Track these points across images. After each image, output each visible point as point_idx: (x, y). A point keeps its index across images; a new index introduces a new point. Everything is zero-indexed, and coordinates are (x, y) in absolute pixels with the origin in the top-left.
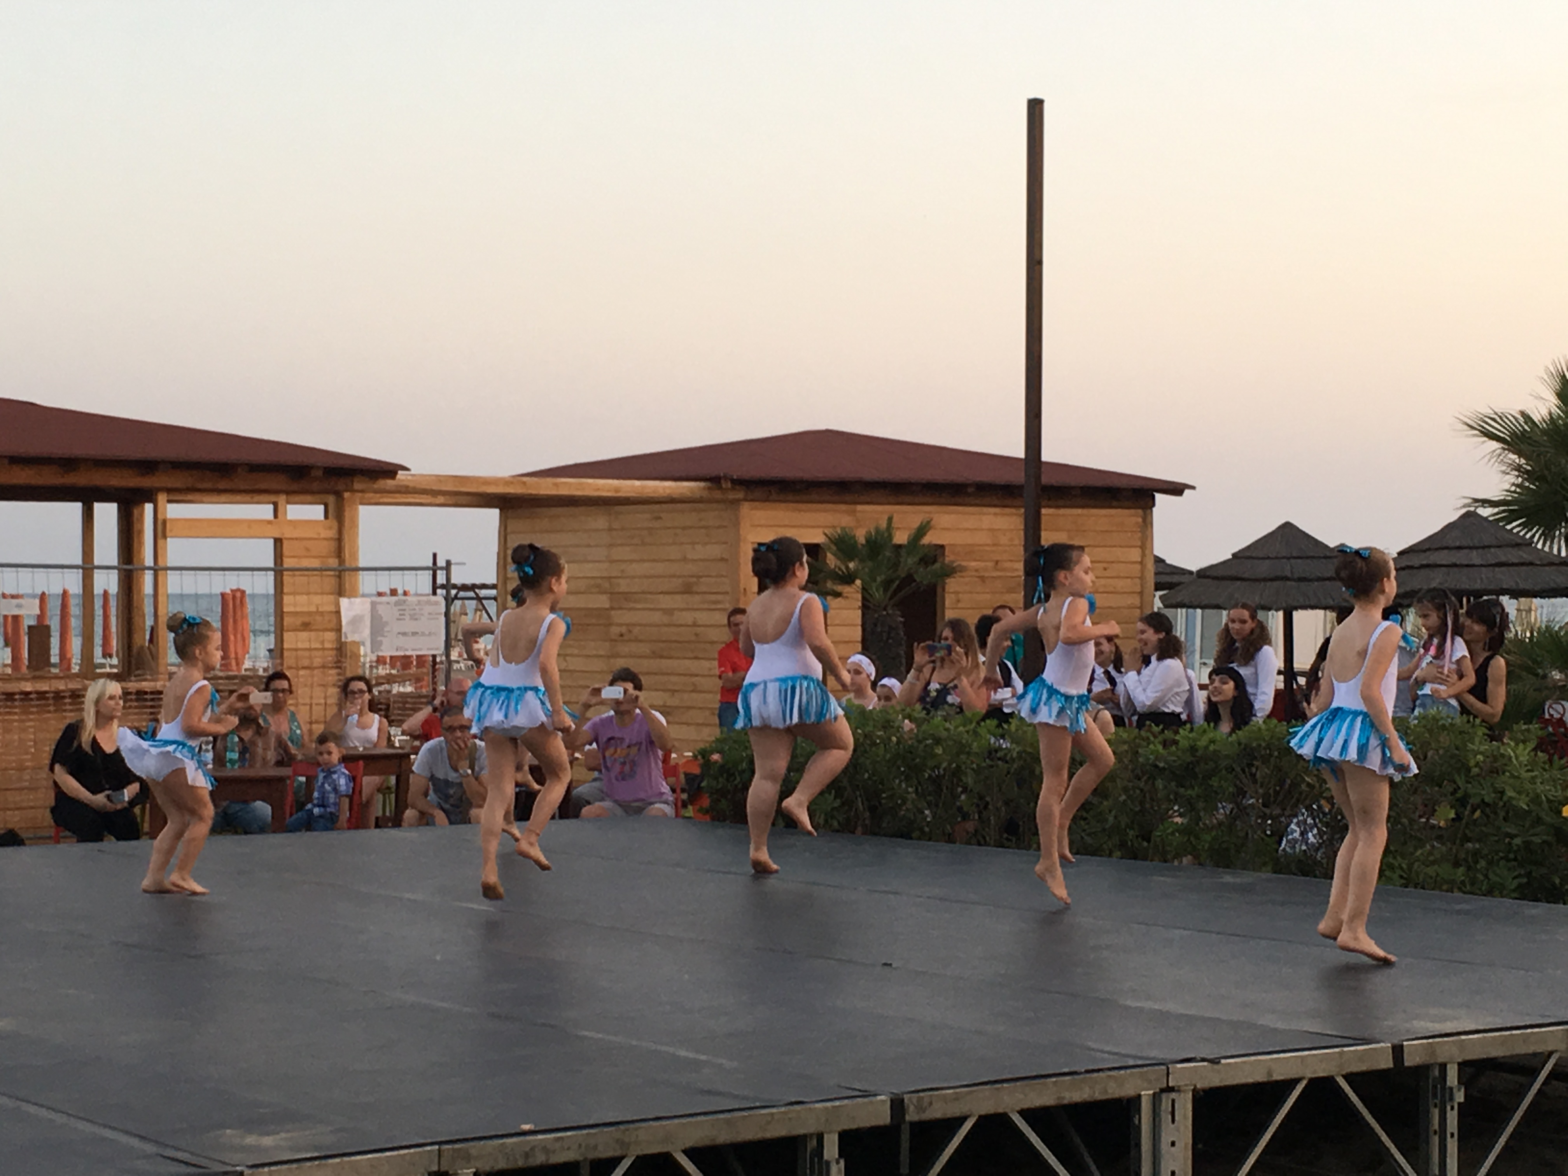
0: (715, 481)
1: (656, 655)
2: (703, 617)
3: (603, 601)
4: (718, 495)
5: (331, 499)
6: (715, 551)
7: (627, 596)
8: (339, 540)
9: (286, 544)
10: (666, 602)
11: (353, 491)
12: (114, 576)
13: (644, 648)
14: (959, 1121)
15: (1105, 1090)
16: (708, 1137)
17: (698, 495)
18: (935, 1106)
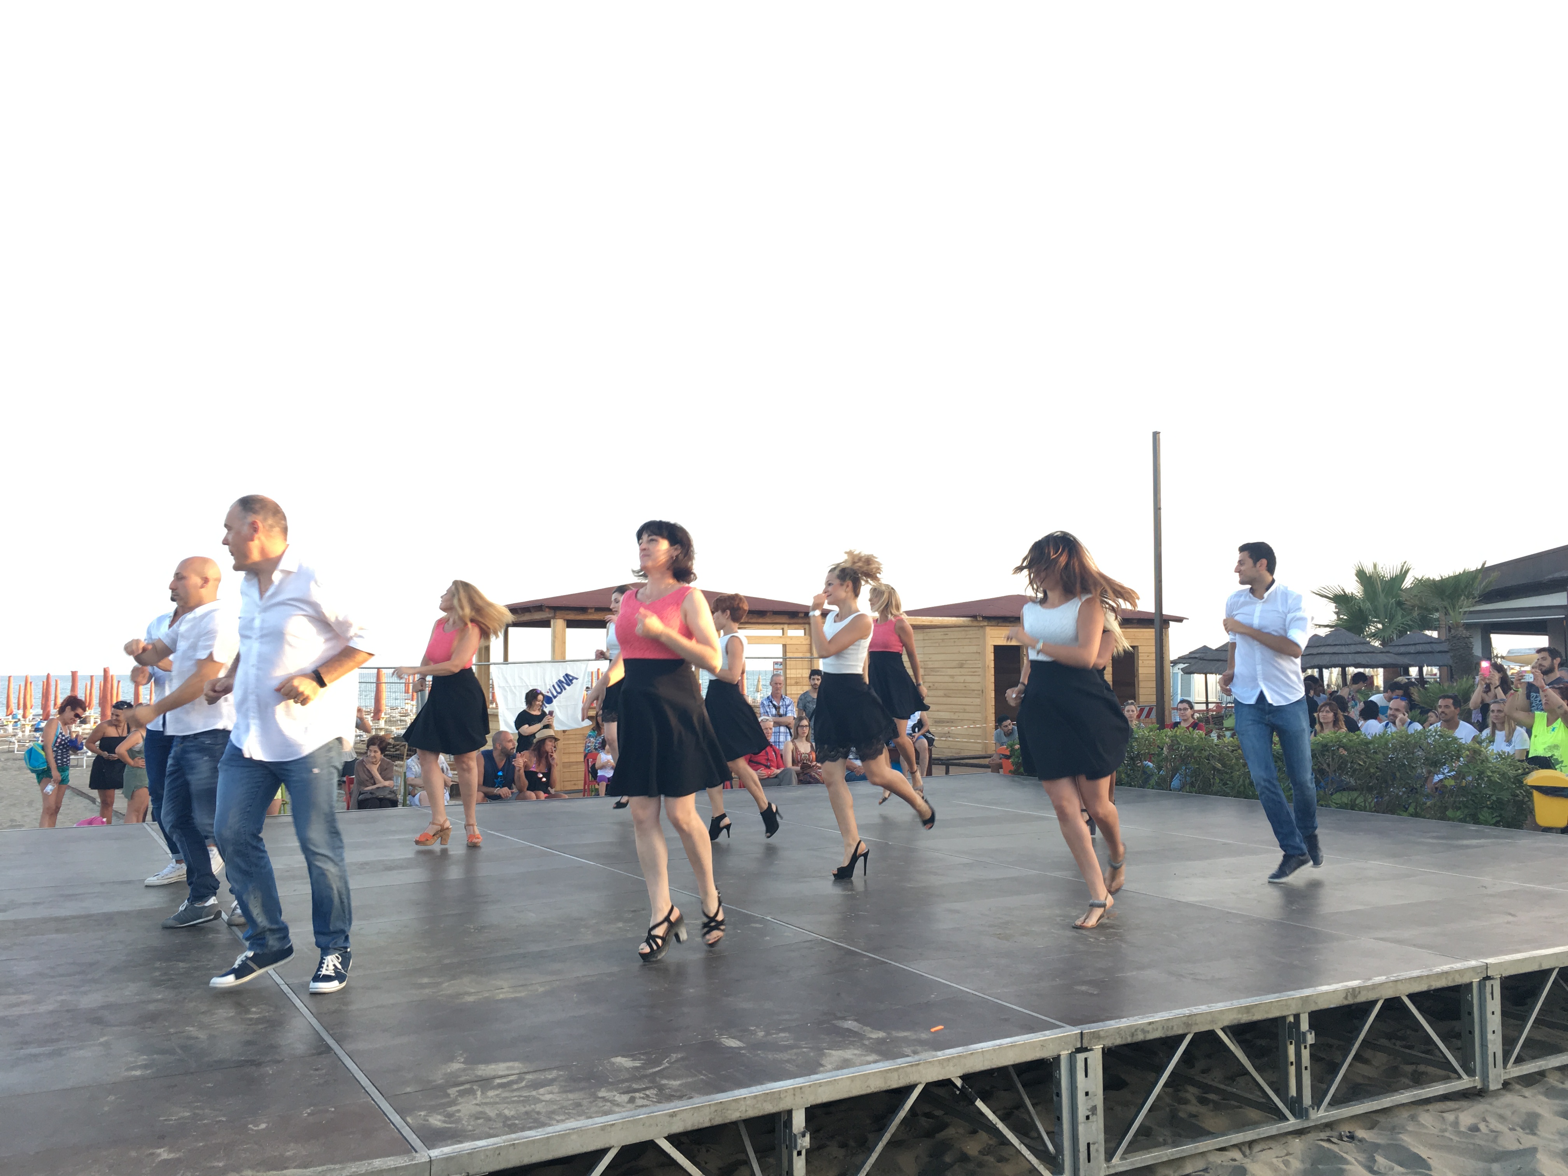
0: (974, 617)
2: (968, 679)
4: (975, 624)
6: (974, 649)
7: (933, 669)
9: (788, 647)
10: (951, 672)
14: (1373, 1003)
15: (1454, 980)
16: (1235, 1019)
17: (966, 624)
18: (1363, 993)
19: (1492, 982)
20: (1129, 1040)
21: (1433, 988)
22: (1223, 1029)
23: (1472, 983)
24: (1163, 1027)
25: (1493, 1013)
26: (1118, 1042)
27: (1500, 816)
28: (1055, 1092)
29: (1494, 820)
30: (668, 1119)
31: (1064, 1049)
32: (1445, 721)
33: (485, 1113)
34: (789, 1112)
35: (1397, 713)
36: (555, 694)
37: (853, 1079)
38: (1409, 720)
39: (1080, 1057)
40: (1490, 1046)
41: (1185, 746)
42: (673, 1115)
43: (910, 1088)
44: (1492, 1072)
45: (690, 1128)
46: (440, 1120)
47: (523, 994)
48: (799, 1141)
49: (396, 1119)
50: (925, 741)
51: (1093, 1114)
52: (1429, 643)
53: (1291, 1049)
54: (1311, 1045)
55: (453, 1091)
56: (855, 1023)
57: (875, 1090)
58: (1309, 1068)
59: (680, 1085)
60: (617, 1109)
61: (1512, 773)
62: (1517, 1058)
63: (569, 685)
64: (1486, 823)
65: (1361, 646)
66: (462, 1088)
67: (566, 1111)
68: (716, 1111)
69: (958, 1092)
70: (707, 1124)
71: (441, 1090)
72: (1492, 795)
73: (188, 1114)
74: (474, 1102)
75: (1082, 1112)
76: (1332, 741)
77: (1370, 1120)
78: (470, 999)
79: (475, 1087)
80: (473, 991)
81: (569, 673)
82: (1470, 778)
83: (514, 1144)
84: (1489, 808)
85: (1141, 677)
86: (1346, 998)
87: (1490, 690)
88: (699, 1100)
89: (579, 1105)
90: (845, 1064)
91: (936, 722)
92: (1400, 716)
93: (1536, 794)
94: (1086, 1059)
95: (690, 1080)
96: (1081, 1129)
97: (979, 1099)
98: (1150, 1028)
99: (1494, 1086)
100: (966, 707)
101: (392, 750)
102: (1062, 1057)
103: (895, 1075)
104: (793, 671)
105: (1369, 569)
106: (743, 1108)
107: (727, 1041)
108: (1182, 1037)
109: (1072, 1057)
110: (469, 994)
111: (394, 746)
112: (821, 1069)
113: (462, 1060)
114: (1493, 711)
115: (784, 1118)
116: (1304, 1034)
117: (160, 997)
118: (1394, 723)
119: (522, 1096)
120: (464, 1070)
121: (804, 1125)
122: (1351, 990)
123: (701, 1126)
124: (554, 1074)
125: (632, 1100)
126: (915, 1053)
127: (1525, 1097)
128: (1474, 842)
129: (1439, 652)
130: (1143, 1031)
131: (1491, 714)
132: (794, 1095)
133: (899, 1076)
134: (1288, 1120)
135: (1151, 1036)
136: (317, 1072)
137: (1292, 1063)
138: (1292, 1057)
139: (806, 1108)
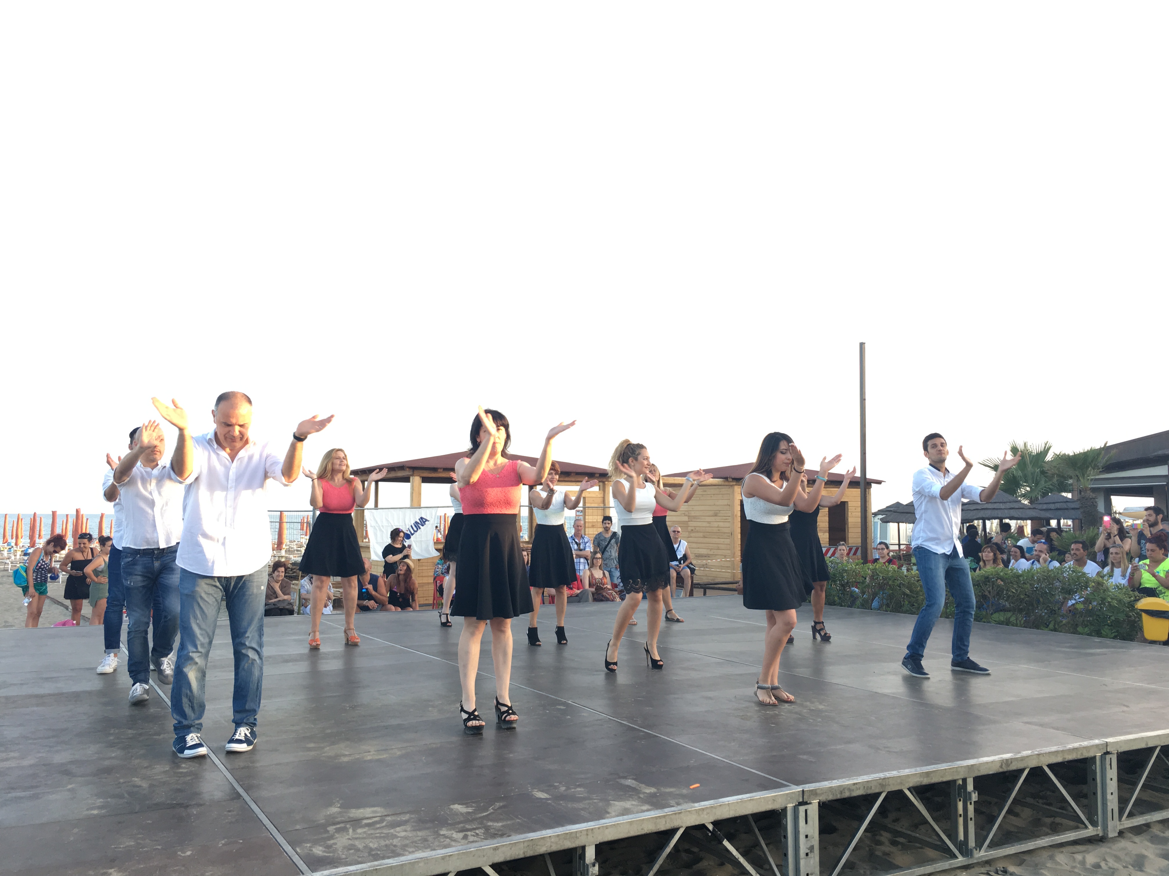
0: (726, 478)
1: (704, 537)
2: (721, 524)
3: (686, 519)
4: (727, 483)
5: (601, 484)
6: (726, 502)
7: (695, 517)
8: (604, 498)
9: (586, 499)
10: (708, 519)
11: (608, 481)
12: (527, 509)
13: (701, 535)
14: (1022, 771)
15: (1082, 754)
16: (918, 781)
17: (720, 483)
18: (1013, 764)
19: (1110, 756)
20: (839, 797)
21: (1067, 760)
22: (909, 789)
23: (1095, 757)
24: (864, 787)
25: (1111, 779)
26: (831, 797)
27: (1117, 631)
28: (783, 834)
29: (1113, 635)
30: (492, 850)
31: (790, 803)
32: (1076, 560)
33: (354, 845)
34: (583, 848)
35: (1040, 554)
36: (413, 532)
37: (631, 823)
38: (1050, 559)
39: (802, 809)
40: (1109, 804)
41: (882, 577)
42: (496, 849)
43: (674, 831)
44: (1110, 824)
45: (508, 859)
46: (321, 851)
47: (385, 756)
48: (591, 870)
49: (288, 848)
50: (689, 570)
51: (811, 852)
52: (1065, 502)
53: (960, 805)
54: (974, 802)
55: (331, 829)
56: (634, 781)
57: (648, 832)
58: (973, 819)
59: (502, 826)
60: (453, 843)
61: (1127, 600)
62: (1129, 813)
63: (423, 525)
64: (1106, 637)
65: (1014, 503)
66: (338, 826)
67: (416, 845)
68: (528, 846)
69: (710, 834)
70: (522, 856)
71: (323, 827)
72: (1111, 616)
73: (133, 843)
74: (347, 837)
75: (803, 850)
76: (992, 574)
77: (1019, 858)
78: (346, 759)
79: (348, 826)
80: (347, 753)
81: (423, 517)
82: (1095, 603)
83: (376, 869)
84: (1108, 625)
85: (850, 525)
86: (1001, 767)
87: (1110, 537)
88: (517, 838)
89: (426, 840)
90: (625, 812)
91: (696, 556)
92: (1043, 555)
93: (1144, 615)
94: (806, 811)
95: (509, 822)
96: (802, 862)
97: (725, 840)
98: (854, 787)
99: (1111, 835)
100: (719, 545)
101: (290, 572)
102: (788, 808)
103: (663, 821)
104: (590, 517)
105: (1020, 446)
106: (549, 844)
107: (537, 793)
108: (878, 795)
109: (796, 809)
110: (345, 755)
111: (292, 569)
112: (608, 815)
113: (339, 805)
114: (1112, 553)
115: (579, 852)
116: (970, 793)
117: (113, 755)
118: (1039, 561)
119: (383, 833)
120: (340, 813)
121: (594, 857)
122: (1005, 761)
123: (517, 857)
124: (406, 817)
125: (465, 837)
126: (678, 804)
127: (1135, 843)
128: (1098, 651)
129: (1073, 509)
130: (850, 790)
131: (1111, 556)
132: (587, 835)
133: (666, 822)
134: (957, 858)
135: (855, 794)
136: (230, 814)
137: (960, 815)
138: (960, 810)
139: (596, 845)
